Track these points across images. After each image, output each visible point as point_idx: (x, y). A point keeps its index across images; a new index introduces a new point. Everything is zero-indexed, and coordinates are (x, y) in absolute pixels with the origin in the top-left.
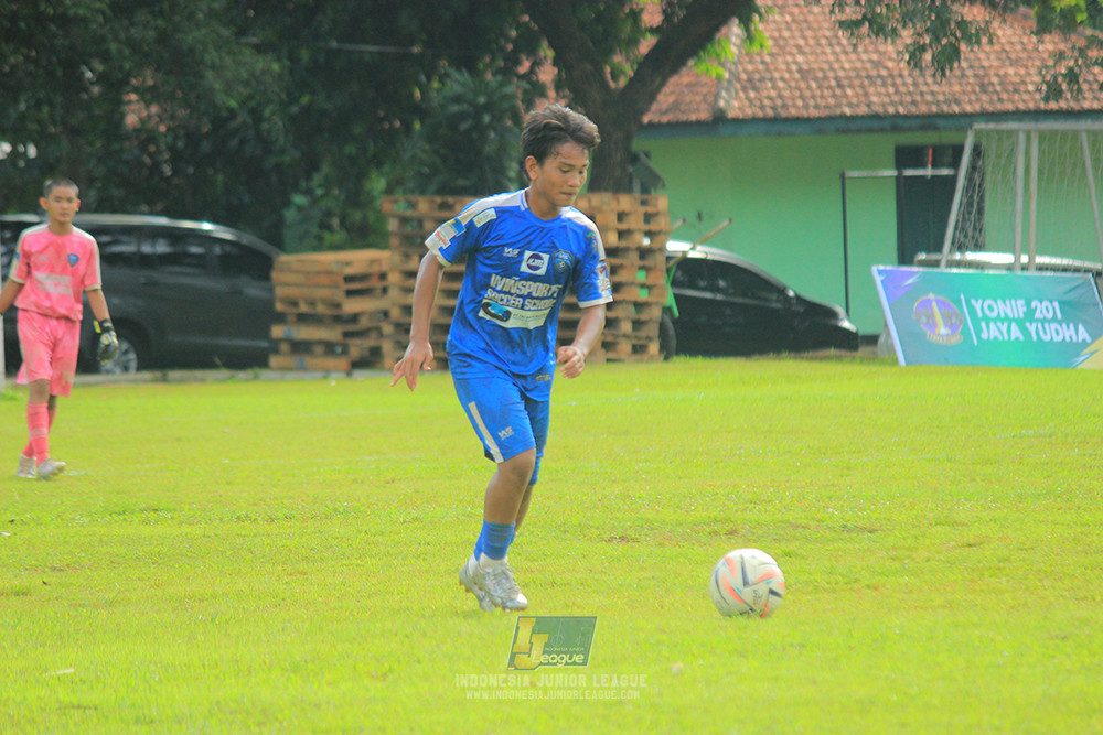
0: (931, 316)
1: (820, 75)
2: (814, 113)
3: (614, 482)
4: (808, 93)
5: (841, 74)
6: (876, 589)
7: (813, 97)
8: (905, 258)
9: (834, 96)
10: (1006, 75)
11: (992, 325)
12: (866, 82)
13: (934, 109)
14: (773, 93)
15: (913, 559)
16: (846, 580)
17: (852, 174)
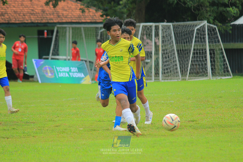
0: (47, 71)
1: (19, 13)
2: (17, 22)
5: (24, 13)
6: (35, 137)
7: (18, 18)
8: (40, 57)
10: (64, 13)
11: (61, 73)
12: (30, 15)
13: (47, 21)
14: (8, 17)
15: (44, 130)
16: (27, 135)
17: (27, 37)
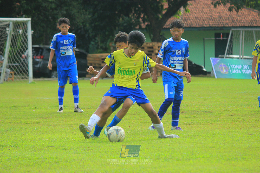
0: (222, 68)
1: (199, 18)
2: (198, 26)
3: (158, 102)
4: (197, 22)
5: (204, 18)
6: (213, 124)
7: (198, 23)
8: (216, 56)
9: (202, 23)
10: (238, 19)
11: (235, 70)
12: (209, 20)
13: (223, 26)
14: (190, 22)
15: (220, 118)
16: (206, 122)
17: (206, 39)
